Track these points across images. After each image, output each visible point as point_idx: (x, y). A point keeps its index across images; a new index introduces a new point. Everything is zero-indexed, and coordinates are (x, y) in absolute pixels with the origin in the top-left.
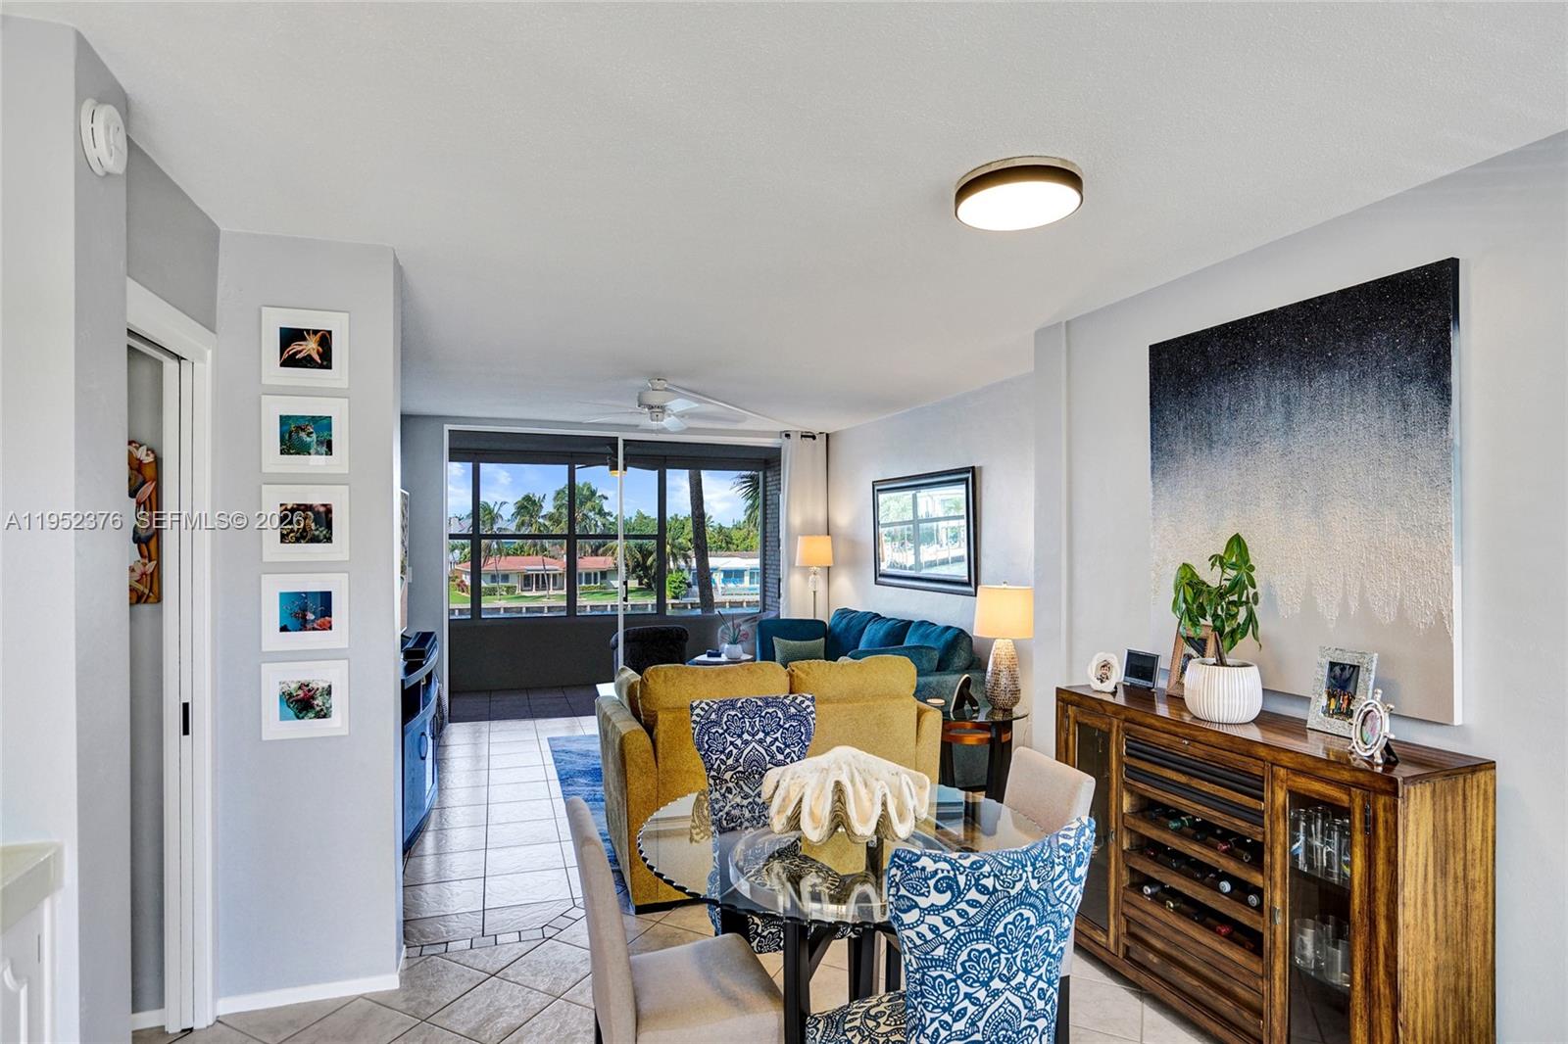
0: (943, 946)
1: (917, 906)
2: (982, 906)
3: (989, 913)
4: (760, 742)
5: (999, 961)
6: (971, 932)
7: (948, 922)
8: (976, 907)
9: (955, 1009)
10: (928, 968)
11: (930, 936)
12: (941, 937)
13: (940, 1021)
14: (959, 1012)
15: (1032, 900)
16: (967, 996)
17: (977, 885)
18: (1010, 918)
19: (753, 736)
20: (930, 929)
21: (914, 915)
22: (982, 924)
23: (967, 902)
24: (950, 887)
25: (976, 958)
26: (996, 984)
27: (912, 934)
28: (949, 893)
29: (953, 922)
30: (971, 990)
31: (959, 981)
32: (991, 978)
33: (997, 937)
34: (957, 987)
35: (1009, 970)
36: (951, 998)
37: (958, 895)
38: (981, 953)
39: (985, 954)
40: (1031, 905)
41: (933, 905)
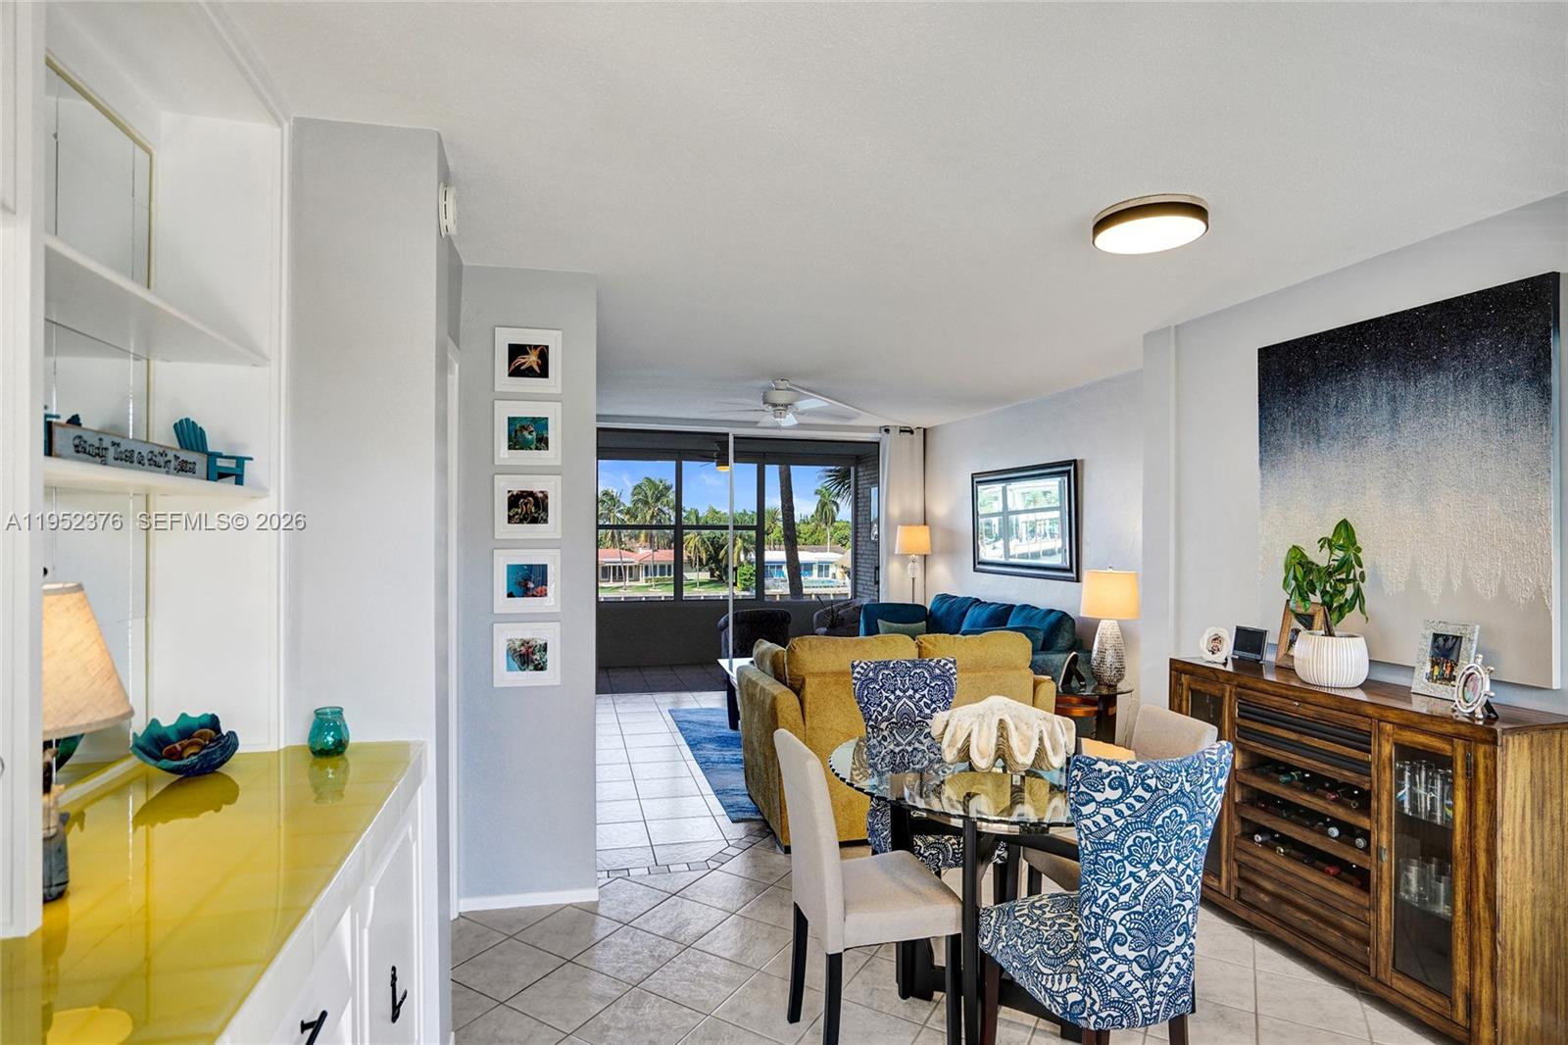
0: (1114, 833)
1: (1094, 800)
2: (1146, 802)
3: (1151, 808)
4: (911, 698)
5: (1157, 847)
6: (1137, 822)
7: (1119, 813)
8: (1141, 802)
9: (1122, 885)
10: (1101, 850)
11: (1103, 824)
12: (1112, 824)
13: (1109, 894)
14: (1125, 886)
15: (1185, 800)
16: (1132, 874)
17: (1143, 784)
18: (1167, 813)
19: (904, 692)
20: (1104, 819)
21: (1092, 807)
22: (1145, 816)
23: (1135, 797)
24: (1121, 785)
25: (1140, 844)
26: (1154, 866)
27: (1089, 823)
28: (1119, 792)
29: (1123, 813)
30: (1135, 870)
31: (1126, 862)
32: (1151, 862)
33: (1157, 828)
34: (1124, 866)
35: (1165, 856)
36: (1118, 875)
37: (1127, 791)
38: (1144, 840)
39: (1147, 841)
40: (1184, 804)
41: (1107, 799)
